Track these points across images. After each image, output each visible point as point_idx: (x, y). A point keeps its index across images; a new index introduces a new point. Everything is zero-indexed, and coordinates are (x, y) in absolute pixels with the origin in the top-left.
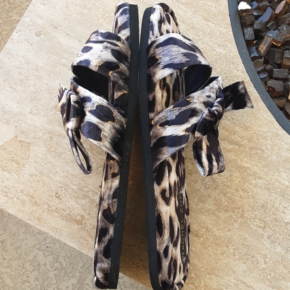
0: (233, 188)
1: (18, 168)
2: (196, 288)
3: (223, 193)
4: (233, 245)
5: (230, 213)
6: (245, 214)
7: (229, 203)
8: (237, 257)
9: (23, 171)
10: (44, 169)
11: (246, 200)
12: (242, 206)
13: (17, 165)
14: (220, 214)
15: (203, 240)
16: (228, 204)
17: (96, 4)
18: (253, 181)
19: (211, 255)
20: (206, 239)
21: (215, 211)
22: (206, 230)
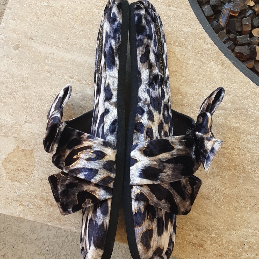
0: (229, 149)
1: (27, 175)
2: (220, 246)
3: (221, 155)
4: (242, 199)
5: (232, 171)
6: (246, 169)
7: (229, 162)
8: (249, 209)
9: (32, 178)
10: (52, 171)
11: (244, 156)
12: (241, 163)
13: (25, 173)
14: (224, 174)
15: (214, 201)
16: (228, 163)
17: (64, 10)
18: (244, 138)
19: (225, 213)
20: (217, 199)
21: (218, 172)
22: (215, 192)
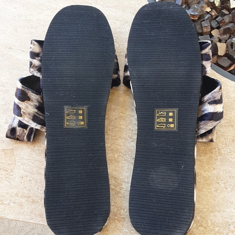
1: (7, 174)
4: (222, 181)
5: (209, 155)
6: (221, 151)
8: (229, 189)
9: (13, 176)
10: (33, 168)
12: (216, 146)
13: (6, 172)
14: (202, 158)
16: (204, 147)
19: (207, 195)
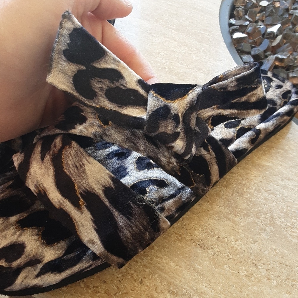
0: (252, 188)
3: (238, 193)
4: (264, 264)
5: (252, 219)
6: (276, 221)
7: (249, 205)
8: (274, 283)
11: (274, 203)
12: (269, 211)
14: (238, 219)
15: (213, 253)
16: (247, 206)
18: (279, 181)
19: (229, 277)
20: (218, 252)
21: (228, 214)
22: (218, 240)
